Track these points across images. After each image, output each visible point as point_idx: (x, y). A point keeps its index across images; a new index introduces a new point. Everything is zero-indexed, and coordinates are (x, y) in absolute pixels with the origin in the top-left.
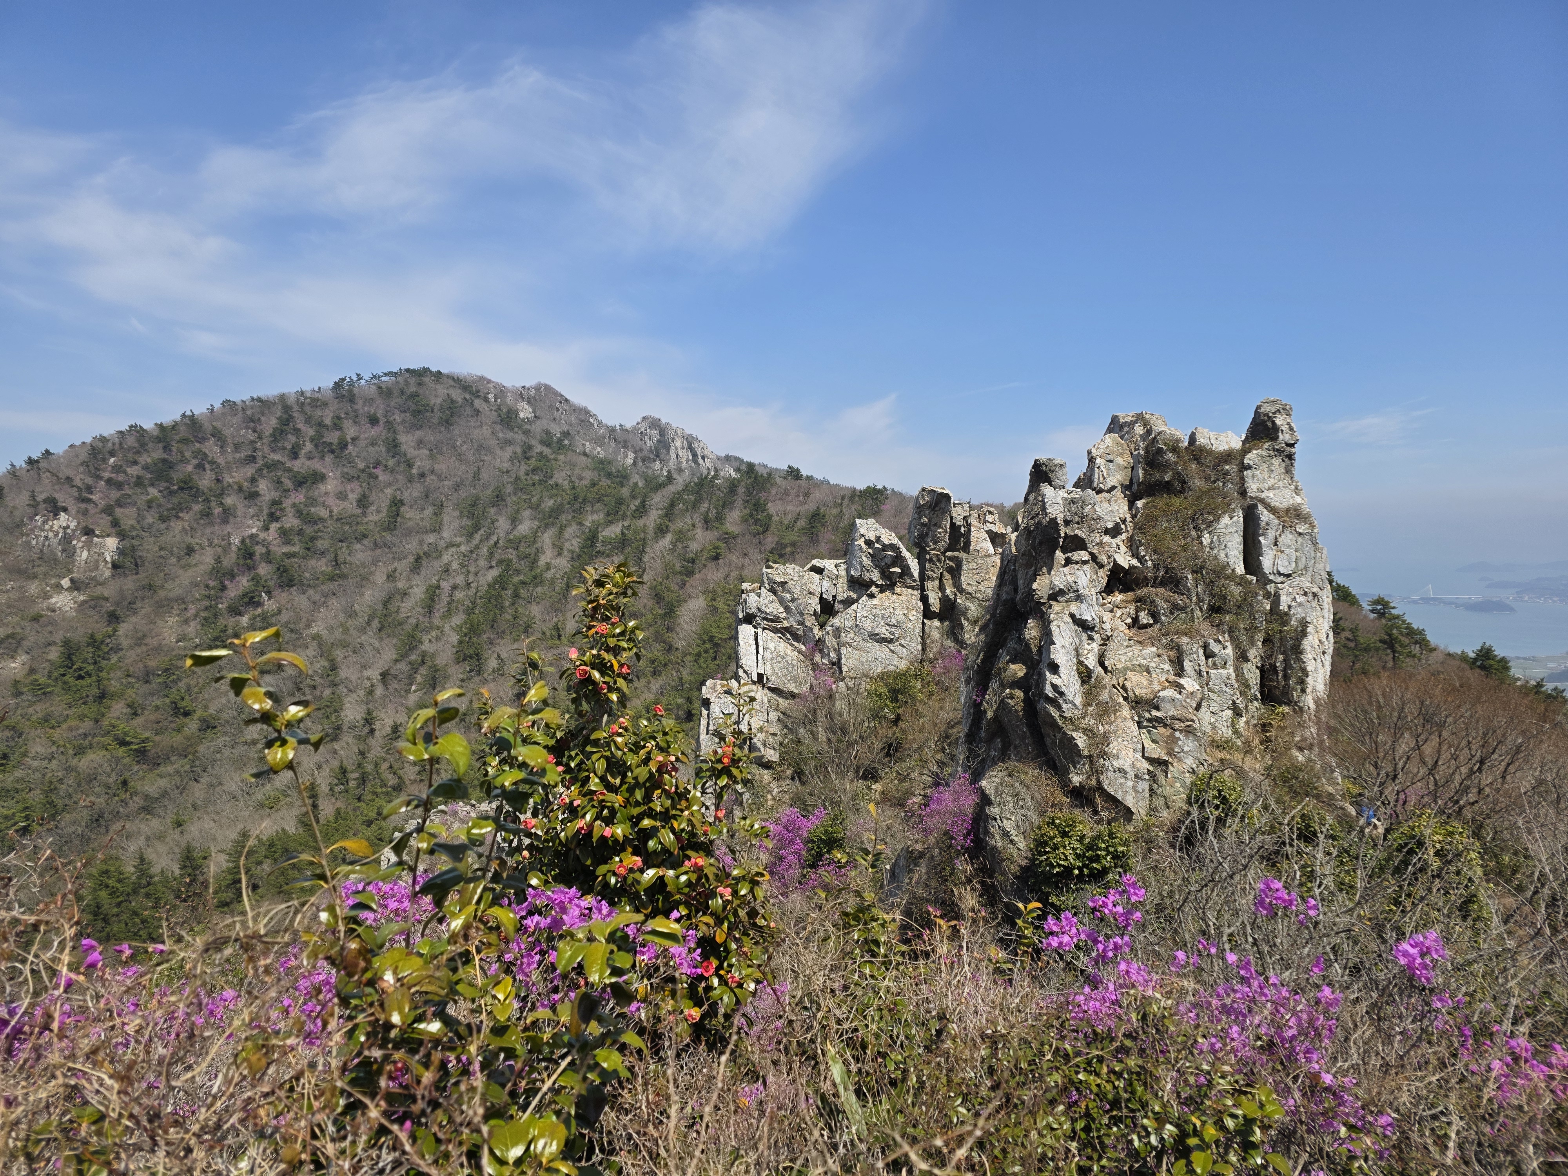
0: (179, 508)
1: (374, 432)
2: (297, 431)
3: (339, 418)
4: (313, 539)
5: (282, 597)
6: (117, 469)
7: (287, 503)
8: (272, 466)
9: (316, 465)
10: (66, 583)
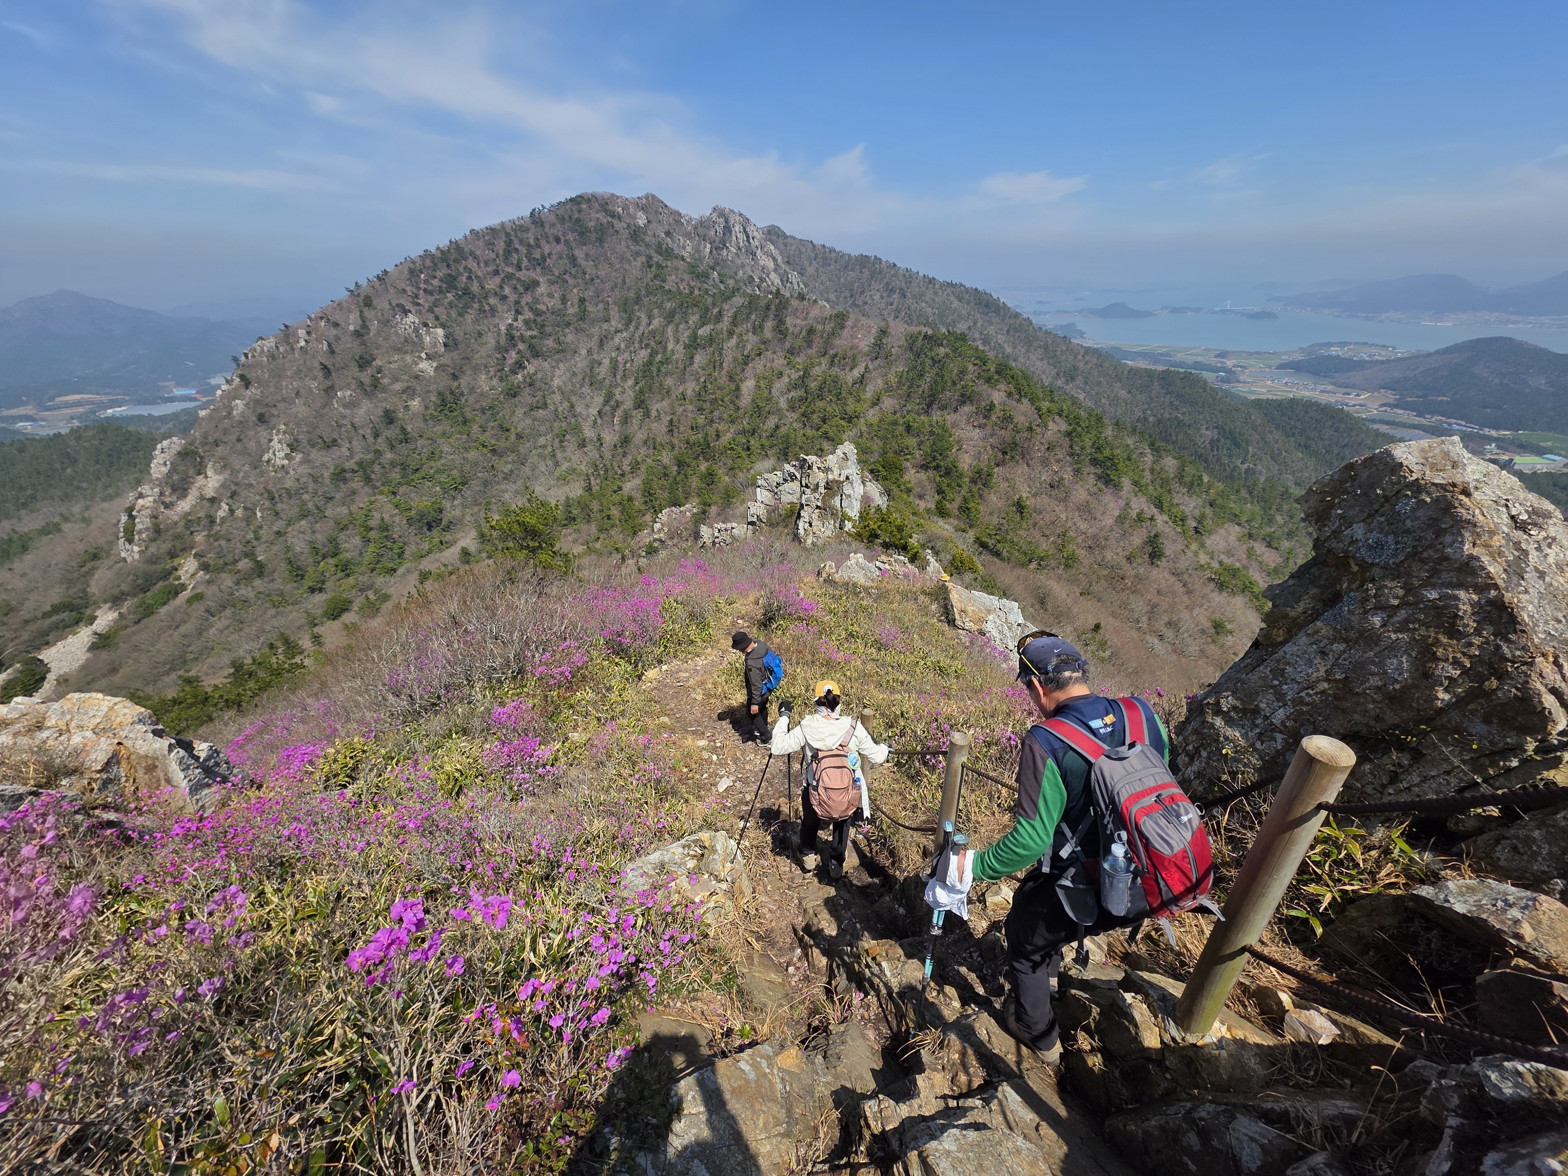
0: (467, 307)
1: (559, 248)
2: (517, 250)
3: (538, 239)
4: (543, 326)
5: (535, 362)
6: (426, 282)
7: (523, 303)
8: (510, 276)
9: (532, 275)
10: (423, 355)
